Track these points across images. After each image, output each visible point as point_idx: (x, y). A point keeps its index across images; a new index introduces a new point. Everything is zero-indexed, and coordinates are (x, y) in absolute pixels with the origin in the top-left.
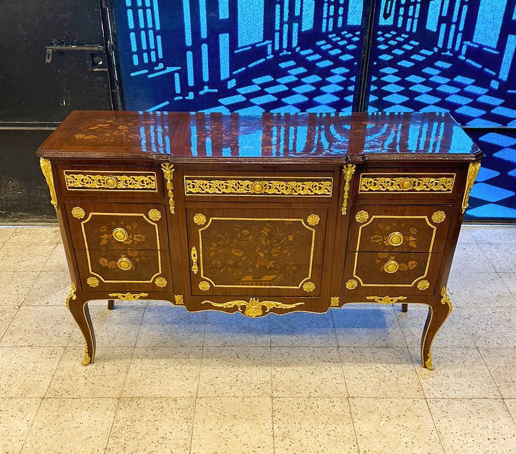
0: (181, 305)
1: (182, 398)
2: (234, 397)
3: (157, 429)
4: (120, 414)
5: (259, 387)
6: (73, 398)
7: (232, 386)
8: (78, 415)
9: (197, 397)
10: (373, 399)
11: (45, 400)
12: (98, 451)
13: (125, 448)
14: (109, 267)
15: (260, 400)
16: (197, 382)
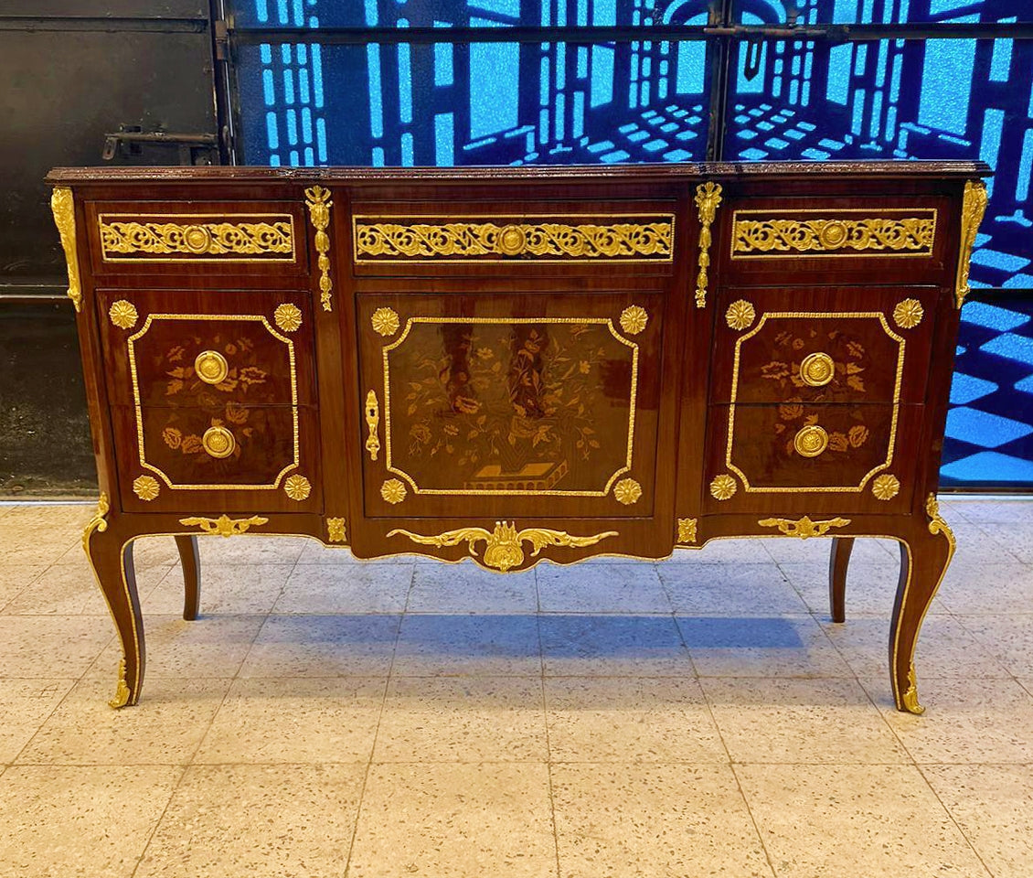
0: (341, 543)
1: (336, 765)
2: (458, 761)
3: (271, 821)
4: (185, 794)
5: (519, 743)
6: (79, 766)
7: (454, 743)
8: (85, 794)
9: (370, 763)
10: (791, 767)
11: (13, 768)
12: (122, 861)
13: (188, 856)
14: (184, 452)
15: (521, 767)
16: (372, 737)
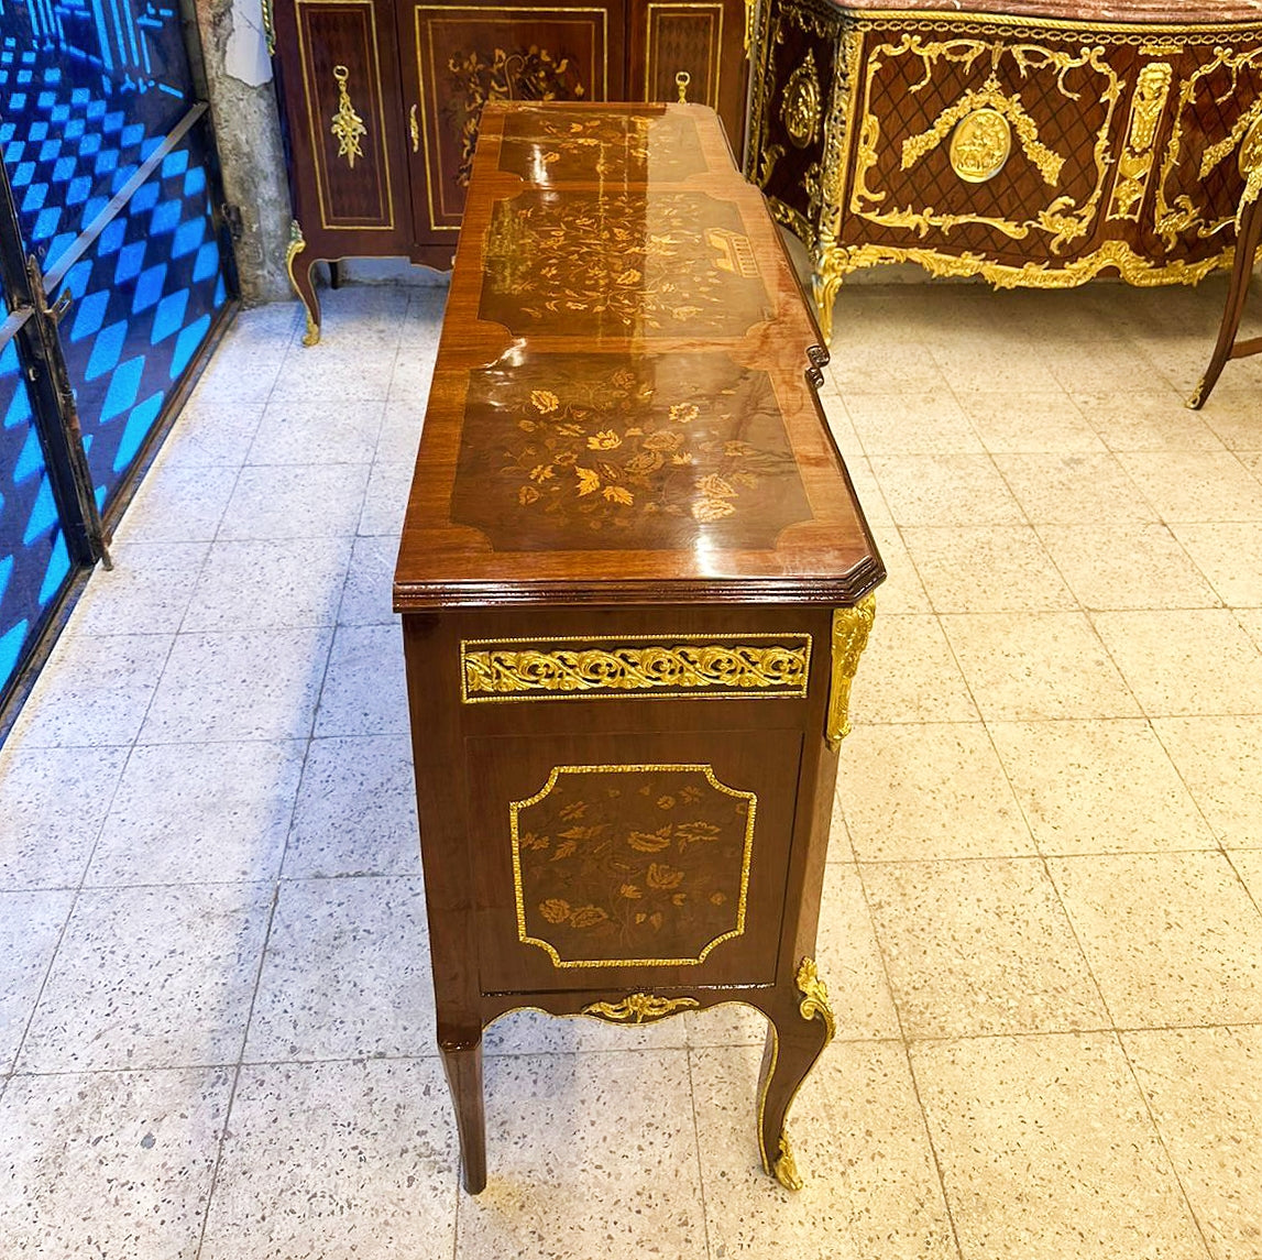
1: (868, 892)
3: (978, 931)
4: (960, 1026)
8: (996, 1138)
12: (1088, 1049)
13: (1055, 989)
